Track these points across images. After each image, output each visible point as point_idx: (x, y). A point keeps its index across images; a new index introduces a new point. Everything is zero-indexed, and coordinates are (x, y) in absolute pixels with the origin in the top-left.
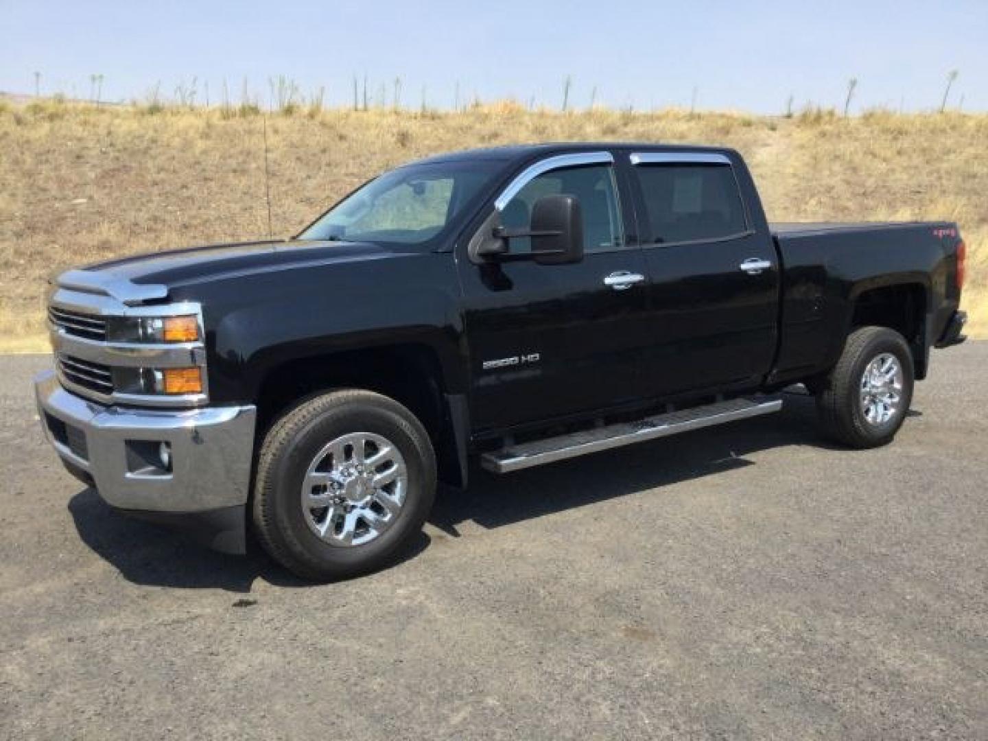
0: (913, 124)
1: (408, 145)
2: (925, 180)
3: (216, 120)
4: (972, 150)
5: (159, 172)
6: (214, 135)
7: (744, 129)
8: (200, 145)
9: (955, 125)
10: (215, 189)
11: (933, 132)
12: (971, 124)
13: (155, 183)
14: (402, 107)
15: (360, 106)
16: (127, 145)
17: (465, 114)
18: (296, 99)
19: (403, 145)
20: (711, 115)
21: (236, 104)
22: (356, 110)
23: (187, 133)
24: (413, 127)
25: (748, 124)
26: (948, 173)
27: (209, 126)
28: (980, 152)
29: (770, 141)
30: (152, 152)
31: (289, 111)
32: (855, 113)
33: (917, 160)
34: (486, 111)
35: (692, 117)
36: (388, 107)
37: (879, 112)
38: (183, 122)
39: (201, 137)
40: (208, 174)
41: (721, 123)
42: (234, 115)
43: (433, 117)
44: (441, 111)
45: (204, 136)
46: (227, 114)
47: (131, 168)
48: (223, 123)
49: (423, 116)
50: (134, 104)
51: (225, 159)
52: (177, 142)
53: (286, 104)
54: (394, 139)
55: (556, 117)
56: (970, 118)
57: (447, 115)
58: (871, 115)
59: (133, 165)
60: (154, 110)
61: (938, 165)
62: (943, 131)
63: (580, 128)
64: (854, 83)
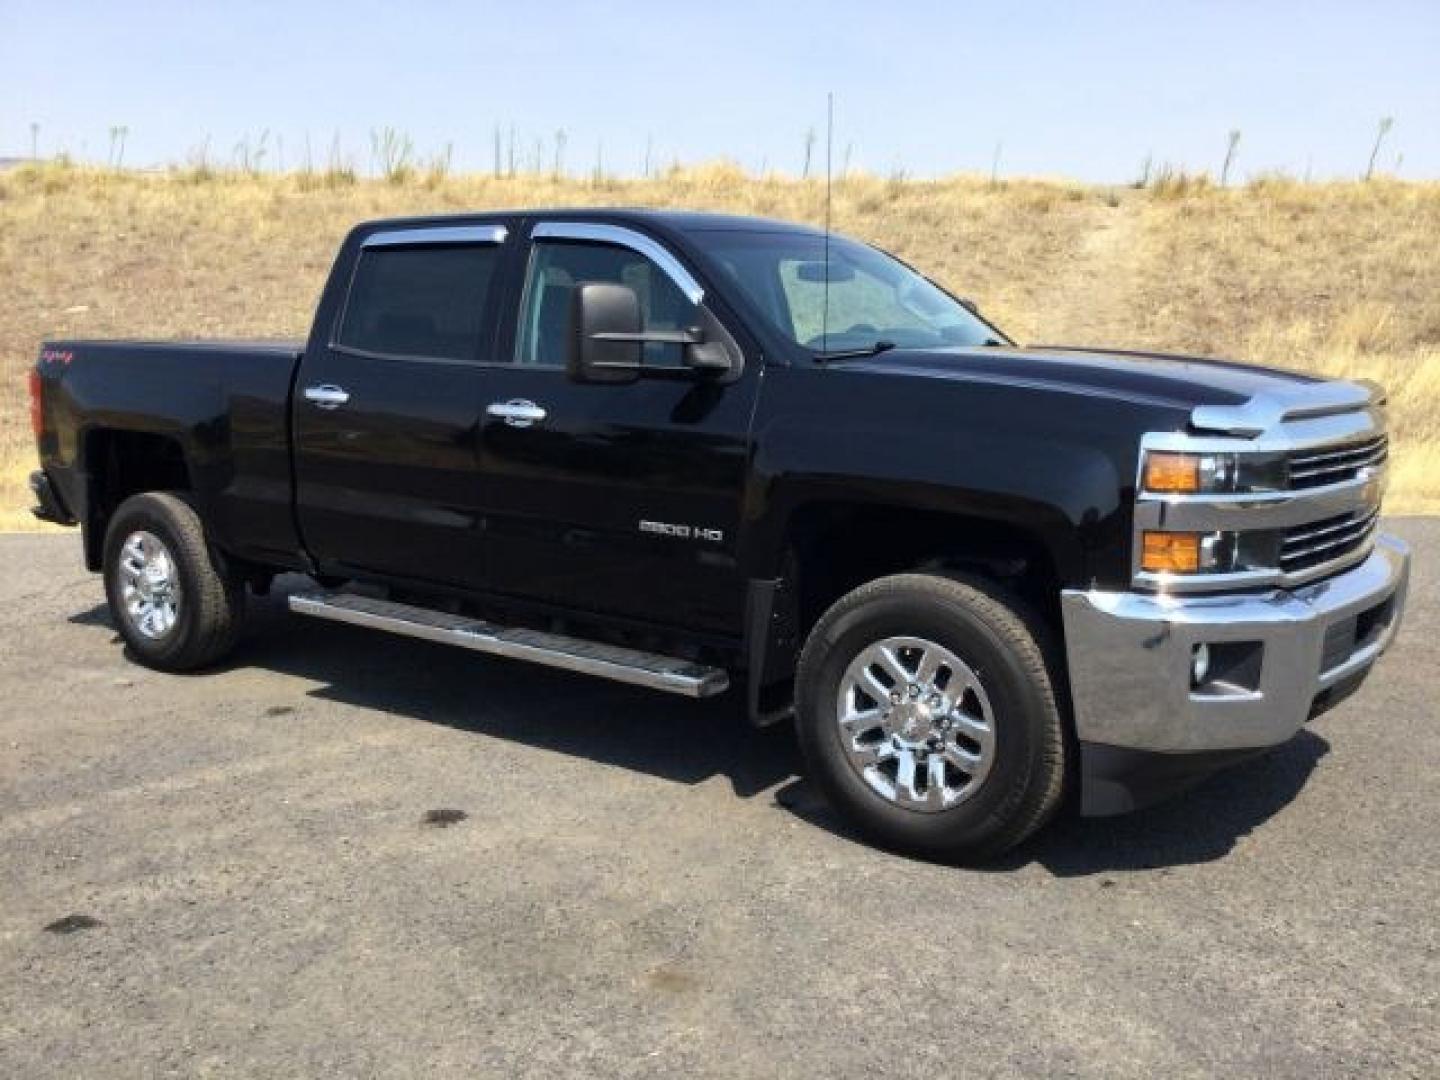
0: (1323, 197)
2: (1337, 278)
3: (291, 193)
4: (1408, 236)
5: (196, 267)
6: (284, 213)
7: (1069, 204)
8: (263, 226)
9: (1385, 197)
10: (277, 293)
11: (1353, 208)
12: (1412, 197)
13: (191, 284)
14: (564, 174)
15: (505, 172)
16: (156, 229)
17: (657, 184)
18: (411, 162)
20: (1023, 183)
21: (321, 170)
22: (498, 177)
23: (244, 211)
24: (580, 201)
25: (1076, 197)
26: (1373, 269)
27: (279, 200)
28: (1422, 236)
29: (1108, 223)
30: (190, 239)
31: (398, 179)
32: (1238, 180)
33: (1325, 249)
34: (689, 177)
35: (994, 187)
36: (546, 174)
37: (1272, 178)
38: (239, 196)
39: (265, 217)
40: (271, 271)
41: (1036, 195)
42: (317, 185)
43: (610, 188)
44: (623, 178)
45: (273, 215)
46: (305, 183)
47: (158, 261)
48: (300, 195)
49: (595, 187)
50: (173, 168)
51: (297, 249)
52: (229, 224)
53: (393, 169)
55: (791, 188)
56: (1410, 187)
57: (630, 185)
58: (1261, 184)
59: (163, 257)
60: (203, 176)
61: (1358, 256)
62: (1369, 207)
63: (827, 203)
64: (1235, 137)
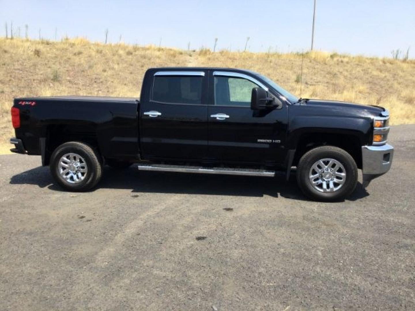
0: (237, 56)
1: (41, 56)
7: (180, 55)
9: (250, 57)
11: (244, 59)
12: (255, 57)
14: (30, 38)
15: (9, 37)
17: (62, 43)
19: (39, 56)
22: (7, 38)
24: (40, 47)
25: (181, 53)
29: (191, 61)
32: (217, 51)
34: (73, 42)
35: (159, 50)
36: (24, 38)
37: (225, 51)
41: (172, 52)
43: (48, 44)
44: (51, 41)
49: (43, 43)
54: (32, 53)
55: (104, 46)
56: (254, 54)
57: (53, 43)
58: (223, 52)
62: (247, 59)
63: (117, 51)
64: (216, 40)
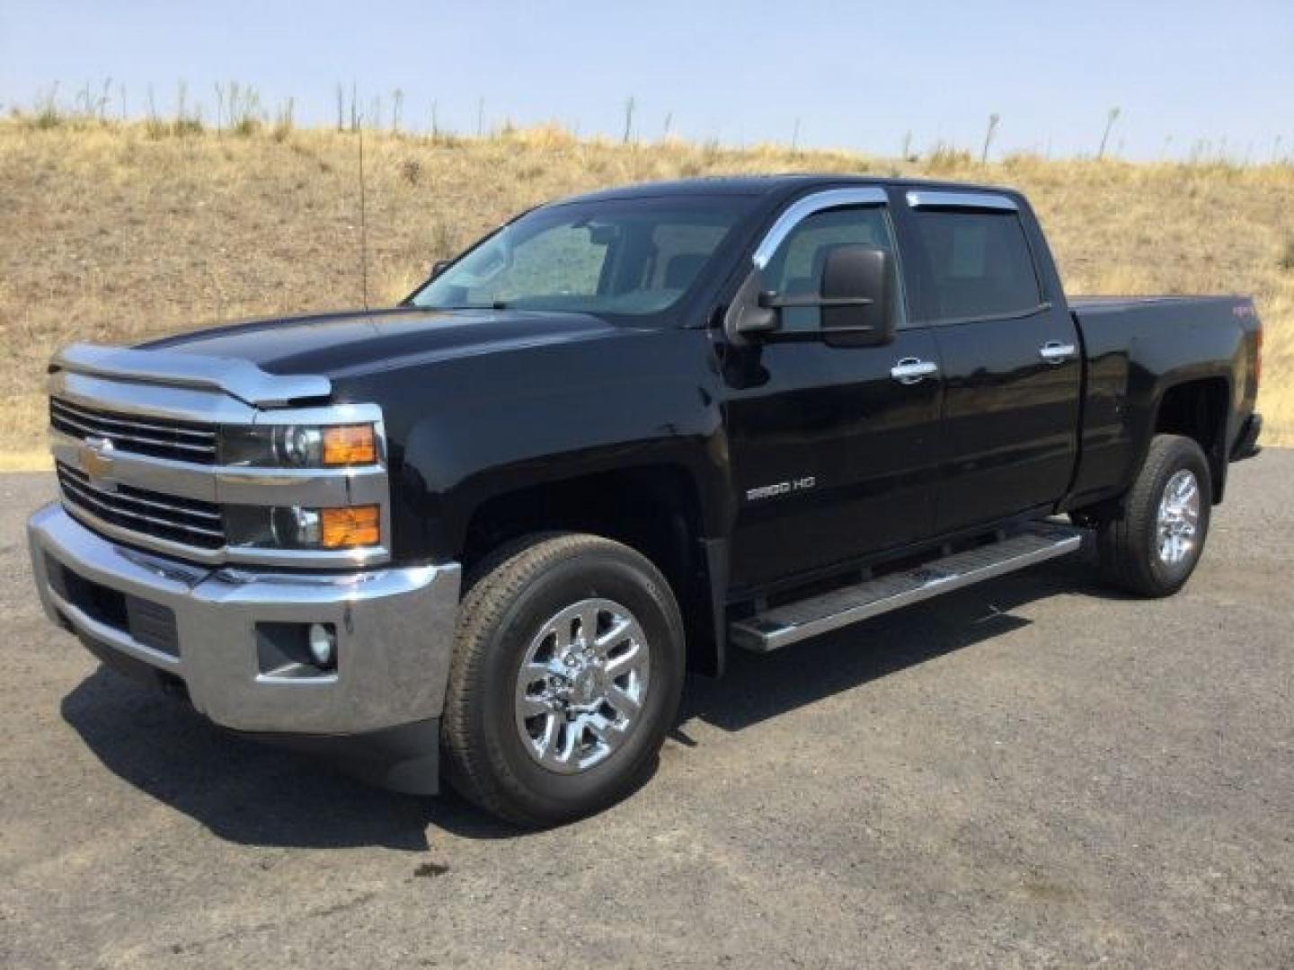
0: (1066, 174)
1: (419, 181)
2: (1092, 244)
3: (141, 138)
4: (1139, 210)
5: (63, 211)
6: (138, 160)
8: (121, 173)
9: (1118, 176)
10: (148, 236)
11: (1092, 184)
12: (1135, 176)
13: (59, 227)
14: (404, 128)
15: (347, 125)
16: (12, 172)
17: (494, 142)
18: (255, 113)
19: (413, 180)
20: (816, 154)
21: (169, 118)
22: (341, 130)
23: (99, 156)
24: (425, 157)
25: (863, 168)
26: (1116, 236)
27: (132, 148)
28: (1150, 210)
30: (53, 181)
31: (245, 129)
32: (996, 158)
33: (1078, 219)
34: (523, 138)
35: (793, 157)
36: (387, 129)
37: (1024, 156)
38: (92, 142)
39: (121, 162)
40: (136, 215)
41: (831, 165)
42: (167, 133)
43: (450, 145)
44: (460, 136)
45: (127, 160)
46: (156, 132)
47: (21, 205)
48: (153, 143)
49: (436, 142)
50: (16, 112)
51: (159, 194)
52: (85, 168)
53: (241, 120)
54: (397, 173)
55: (616, 150)
56: (1134, 168)
57: (468, 143)
58: (1016, 161)
59: (24, 199)
60: (47, 122)
61: (1104, 227)
62: (1103, 184)
63: (651, 165)
64: (994, 120)
